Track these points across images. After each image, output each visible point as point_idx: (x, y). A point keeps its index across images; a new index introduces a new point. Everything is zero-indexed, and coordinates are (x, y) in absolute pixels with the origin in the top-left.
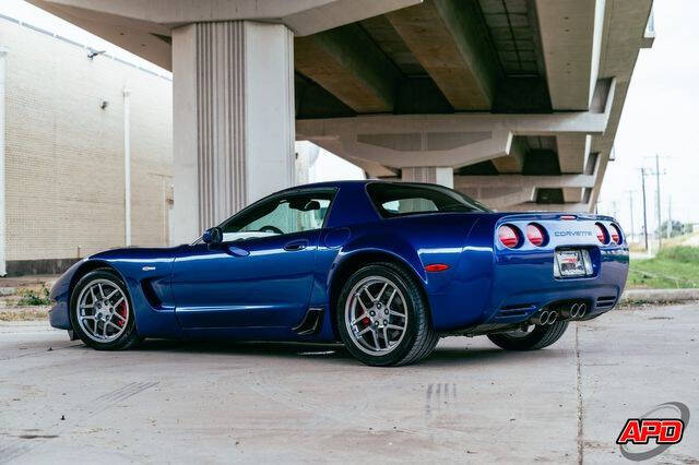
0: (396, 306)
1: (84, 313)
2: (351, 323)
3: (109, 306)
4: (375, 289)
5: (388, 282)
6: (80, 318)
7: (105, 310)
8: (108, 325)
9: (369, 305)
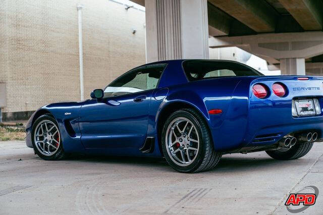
0: (193, 136)
1: (38, 139)
2: (169, 146)
3: (51, 135)
4: (182, 125)
5: (188, 121)
6: (36, 143)
7: (49, 137)
8: (50, 146)
9: (179, 135)
